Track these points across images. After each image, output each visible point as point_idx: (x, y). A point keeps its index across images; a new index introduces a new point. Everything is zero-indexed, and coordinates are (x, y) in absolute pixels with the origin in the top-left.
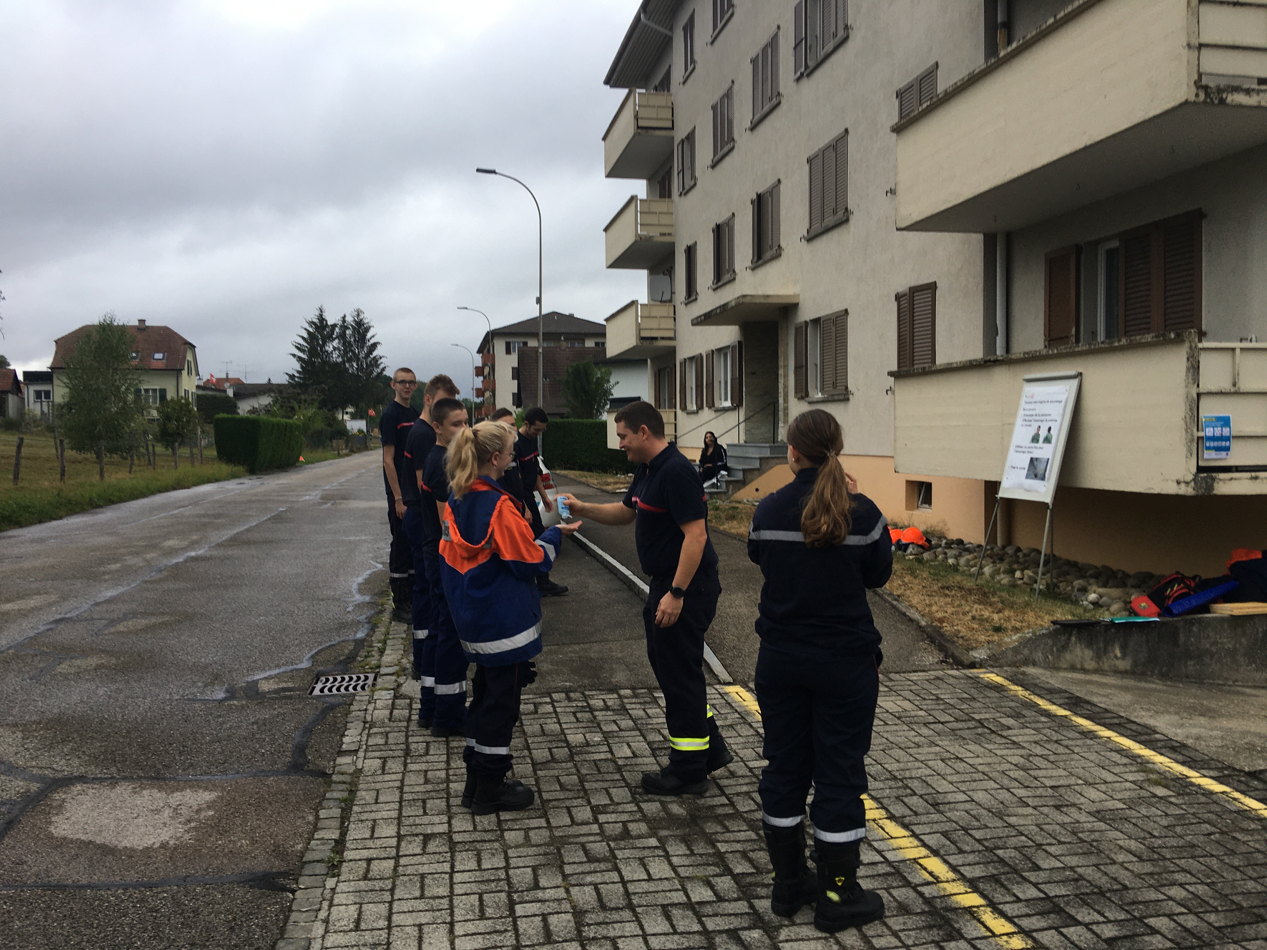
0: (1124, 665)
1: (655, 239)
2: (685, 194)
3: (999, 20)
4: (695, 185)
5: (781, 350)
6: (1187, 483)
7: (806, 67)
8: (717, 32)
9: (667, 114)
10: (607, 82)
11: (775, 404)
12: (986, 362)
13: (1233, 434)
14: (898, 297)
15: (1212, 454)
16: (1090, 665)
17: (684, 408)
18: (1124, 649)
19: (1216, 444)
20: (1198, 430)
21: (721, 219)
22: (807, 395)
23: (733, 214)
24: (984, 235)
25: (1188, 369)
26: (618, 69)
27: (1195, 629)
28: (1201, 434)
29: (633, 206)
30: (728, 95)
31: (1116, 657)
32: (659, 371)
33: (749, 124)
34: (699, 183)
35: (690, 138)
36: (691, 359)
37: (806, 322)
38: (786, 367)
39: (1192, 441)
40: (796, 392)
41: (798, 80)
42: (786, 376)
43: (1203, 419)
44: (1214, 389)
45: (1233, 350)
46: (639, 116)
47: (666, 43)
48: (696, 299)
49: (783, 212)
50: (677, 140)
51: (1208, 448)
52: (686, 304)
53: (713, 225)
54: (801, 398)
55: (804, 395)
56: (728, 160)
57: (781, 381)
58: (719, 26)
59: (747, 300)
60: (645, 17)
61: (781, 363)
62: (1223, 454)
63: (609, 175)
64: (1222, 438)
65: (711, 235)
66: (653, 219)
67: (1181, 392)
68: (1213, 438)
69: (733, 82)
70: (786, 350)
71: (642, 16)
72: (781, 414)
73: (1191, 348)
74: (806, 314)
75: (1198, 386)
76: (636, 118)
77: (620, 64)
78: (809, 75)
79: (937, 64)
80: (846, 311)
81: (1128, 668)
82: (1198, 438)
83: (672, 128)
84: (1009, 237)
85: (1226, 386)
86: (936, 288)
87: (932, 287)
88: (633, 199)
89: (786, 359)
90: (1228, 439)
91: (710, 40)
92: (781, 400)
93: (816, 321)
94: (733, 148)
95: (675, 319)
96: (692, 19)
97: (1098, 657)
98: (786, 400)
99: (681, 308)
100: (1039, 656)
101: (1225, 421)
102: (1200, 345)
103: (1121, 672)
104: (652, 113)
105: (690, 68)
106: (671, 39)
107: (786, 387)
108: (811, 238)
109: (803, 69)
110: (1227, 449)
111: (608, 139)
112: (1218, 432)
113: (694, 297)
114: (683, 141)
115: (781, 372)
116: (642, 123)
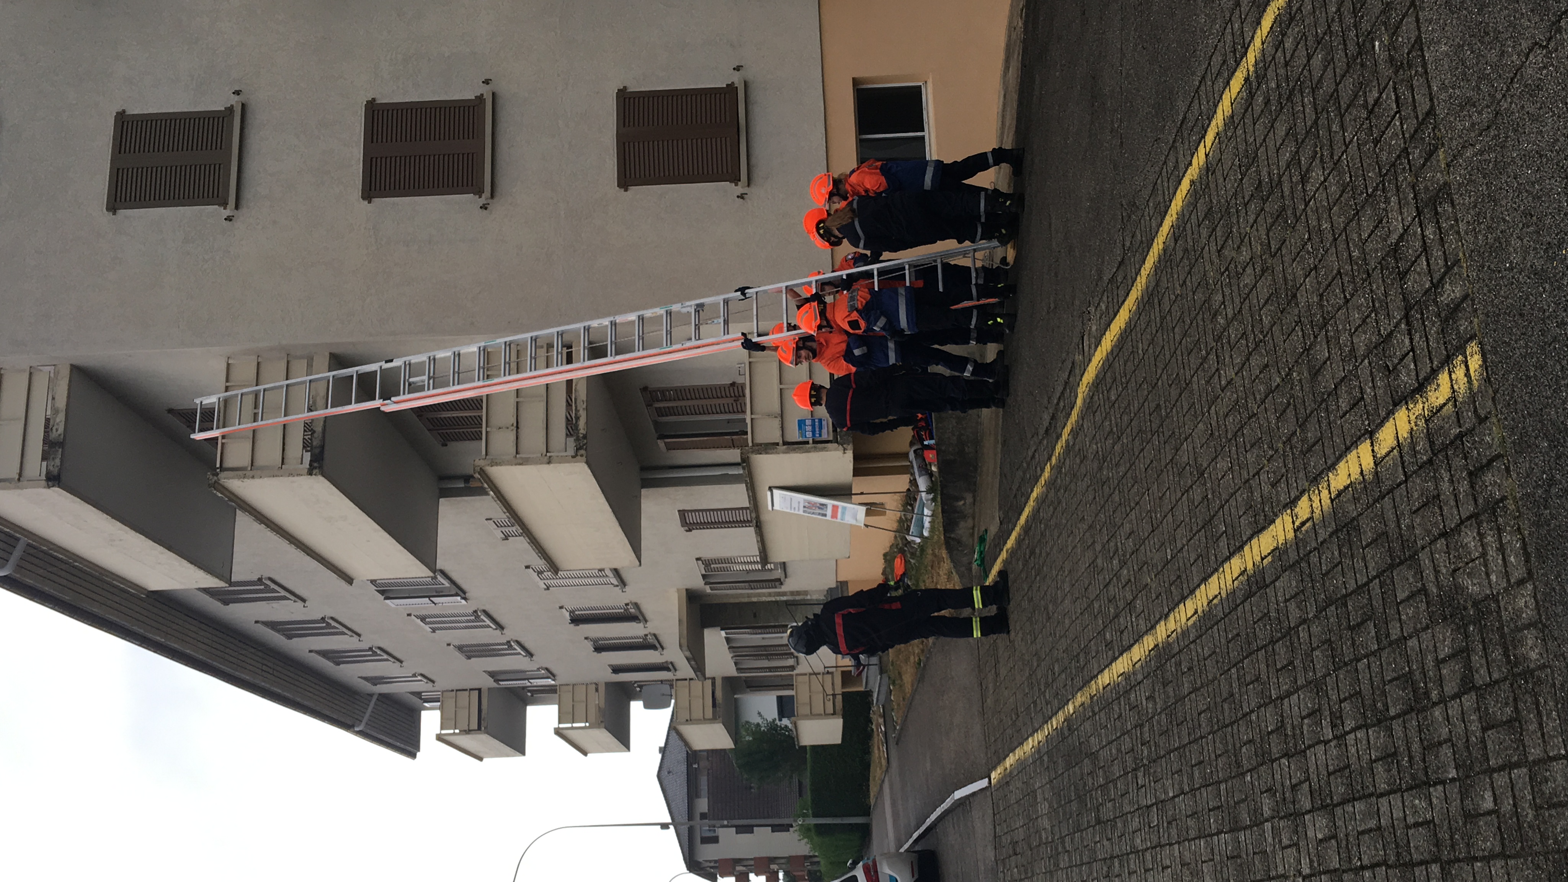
0: (969, 498)
1: (602, 705)
2: (554, 675)
3: (462, 485)
4: (547, 669)
5: (732, 601)
6: (845, 449)
7: (457, 595)
8: (390, 658)
9: (464, 696)
10: (413, 755)
11: (787, 603)
12: (757, 526)
13: (810, 417)
14: (690, 530)
15: (824, 431)
16: (970, 522)
17: (792, 668)
18: (958, 499)
19: (817, 429)
20: (808, 443)
21: (589, 646)
22: (780, 580)
23: (586, 638)
24: (643, 487)
25: (767, 453)
26: (402, 746)
27: (943, 448)
28: (811, 441)
29: (565, 732)
30: (460, 648)
31: (964, 504)
32: (748, 687)
33: (498, 632)
34: (544, 666)
35: (492, 674)
36: (736, 664)
37: (705, 584)
38: (749, 596)
39: (815, 447)
40: (776, 587)
41: (465, 599)
42: (759, 595)
43: (801, 439)
44: (779, 433)
45: (752, 419)
46: (467, 728)
47: (385, 698)
48: (672, 663)
49: (594, 604)
50: (495, 685)
51: (820, 435)
52: (676, 670)
53: (595, 653)
54: (782, 584)
55: (777, 583)
56: (527, 645)
57: (764, 599)
58: (385, 657)
59: (685, 642)
60: (358, 726)
61: (746, 600)
62: (824, 423)
63: (522, 752)
64: (813, 426)
65: (604, 653)
66: (580, 709)
67: (782, 455)
68: (814, 432)
69: (449, 645)
70: (732, 596)
71: (357, 729)
72: (798, 598)
73: (752, 452)
74: (698, 583)
75: (777, 444)
76: (468, 732)
77: (398, 744)
78: (464, 592)
79: (487, 519)
80: (698, 559)
81: (971, 495)
82: (815, 442)
83: (480, 690)
84: (643, 469)
85: (777, 423)
86: (684, 510)
87: (683, 513)
88: (558, 732)
89: (742, 595)
90: (813, 421)
91: (398, 664)
92: (785, 598)
93: (704, 576)
94: (518, 643)
95: (691, 679)
96: (366, 679)
97: (964, 517)
98: (784, 594)
99: (680, 675)
100: (965, 560)
101: (801, 423)
102: (750, 444)
103: (975, 501)
104: (463, 714)
105: (419, 678)
106: (380, 694)
107: (770, 595)
108: (623, 583)
109: (459, 598)
110: (820, 421)
111: (480, 755)
112: (809, 428)
113: (670, 666)
114: (497, 681)
115: (755, 599)
116: (474, 726)
